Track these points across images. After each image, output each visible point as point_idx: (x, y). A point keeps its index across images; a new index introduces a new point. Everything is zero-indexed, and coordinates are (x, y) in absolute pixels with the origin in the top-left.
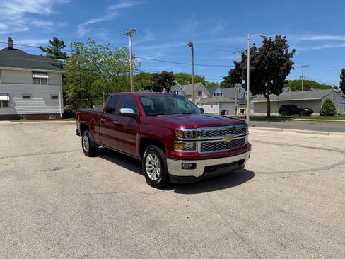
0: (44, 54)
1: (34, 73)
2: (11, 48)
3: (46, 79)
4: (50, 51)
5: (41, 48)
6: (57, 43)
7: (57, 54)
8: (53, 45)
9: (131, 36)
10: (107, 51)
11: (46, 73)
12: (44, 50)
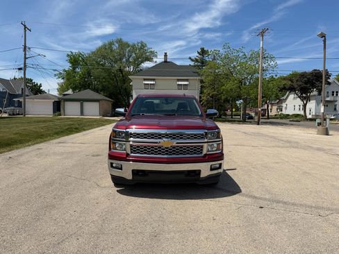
0: (192, 63)
1: (178, 80)
2: (166, 61)
3: (187, 85)
4: (196, 60)
5: (190, 58)
6: (203, 52)
7: (202, 63)
8: (200, 54)
9: (263, 36)
10: (241, 55)
11: (187, 80)
12: (192, 60)
